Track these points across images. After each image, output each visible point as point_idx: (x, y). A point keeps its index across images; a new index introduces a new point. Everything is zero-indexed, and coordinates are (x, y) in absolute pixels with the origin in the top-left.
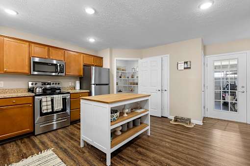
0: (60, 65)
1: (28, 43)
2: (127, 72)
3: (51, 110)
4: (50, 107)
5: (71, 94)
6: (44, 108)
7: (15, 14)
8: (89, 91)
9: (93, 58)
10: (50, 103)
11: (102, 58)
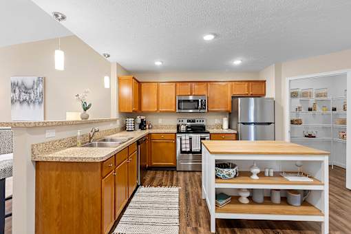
0: (202, 100)
1: (174, 84)
2: (329, 98)
3: (188, 150)
4: (188, 146)
5: (211, 134)
6: (183, 146)
7: (161, 63)
8: (236, 132)
9: (246, 85)
10: (188, 142)
11: (265, 81)
